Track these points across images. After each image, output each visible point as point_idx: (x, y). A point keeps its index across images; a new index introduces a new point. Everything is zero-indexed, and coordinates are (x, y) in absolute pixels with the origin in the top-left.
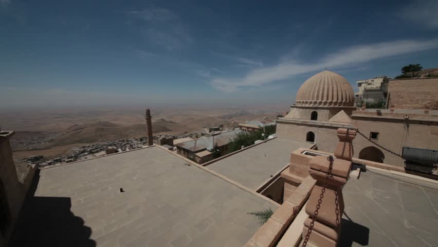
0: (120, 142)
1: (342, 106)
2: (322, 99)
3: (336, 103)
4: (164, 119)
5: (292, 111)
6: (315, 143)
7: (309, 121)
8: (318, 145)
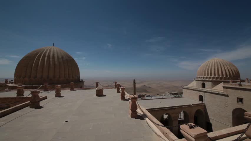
1: (223, 80)
4: (146, 85)
5: (193, 82)
6: (204, 102)
7: (201, 88)
8: (205, 104)
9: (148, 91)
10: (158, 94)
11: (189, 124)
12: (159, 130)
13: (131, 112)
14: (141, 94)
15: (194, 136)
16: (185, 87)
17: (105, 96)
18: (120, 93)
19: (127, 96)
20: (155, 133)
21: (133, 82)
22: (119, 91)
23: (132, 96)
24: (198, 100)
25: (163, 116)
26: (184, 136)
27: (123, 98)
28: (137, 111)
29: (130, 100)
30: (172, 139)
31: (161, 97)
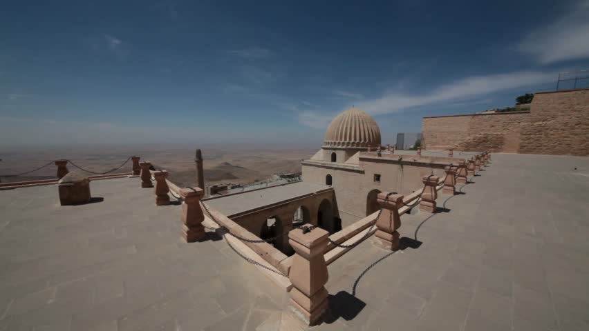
1: (360, 147)
2: (345, 140)
3: (353, 144)
4: (230, 161)
5: (319, 153)
6: (332, 186)
7: (330, 163)
8: (334, 189)
9: (236, 175)
10: (257, 181)
11: (303, 226)
12: (253, 250)
13: (186, 228)
14: (218, 184)
15: (308, 245)
16: (306, 161)
17: (100, 200)
18: (153, 187)
19: (175, 192)
20: (245, 258)
21: (194, 157)
22: (151, 182)
23: (189, 190)
24: (325, 183)
25: (266, 221)
26: (294, 249)
27: (163, 199)
28: (203, 223)
29: (184, 202)
30: (276, 261)
31: (264, 186)
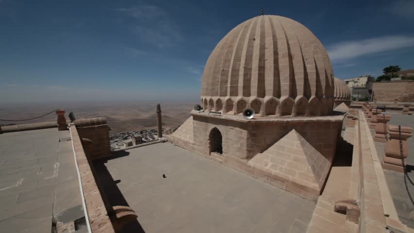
0: (122, 135)
